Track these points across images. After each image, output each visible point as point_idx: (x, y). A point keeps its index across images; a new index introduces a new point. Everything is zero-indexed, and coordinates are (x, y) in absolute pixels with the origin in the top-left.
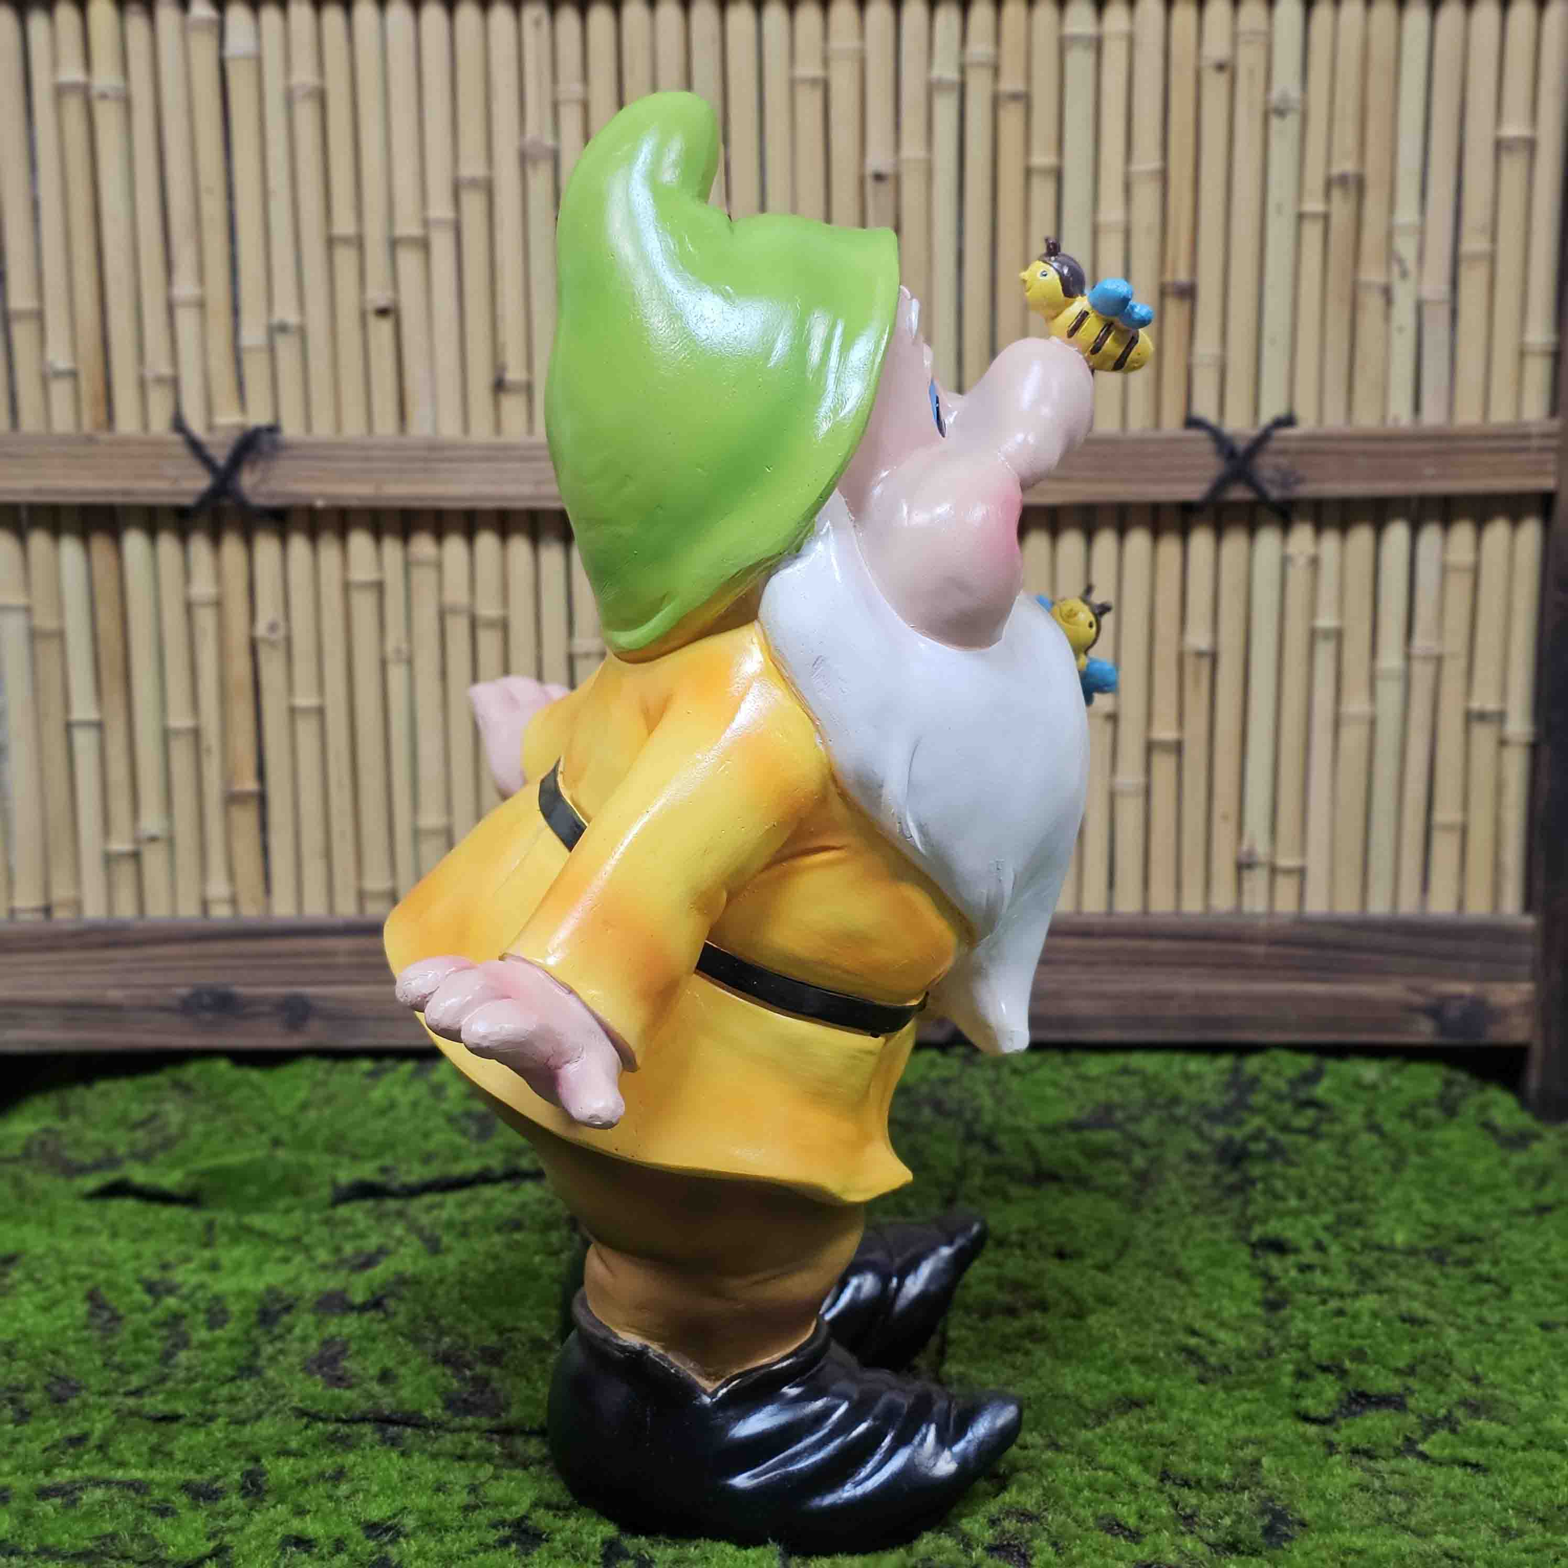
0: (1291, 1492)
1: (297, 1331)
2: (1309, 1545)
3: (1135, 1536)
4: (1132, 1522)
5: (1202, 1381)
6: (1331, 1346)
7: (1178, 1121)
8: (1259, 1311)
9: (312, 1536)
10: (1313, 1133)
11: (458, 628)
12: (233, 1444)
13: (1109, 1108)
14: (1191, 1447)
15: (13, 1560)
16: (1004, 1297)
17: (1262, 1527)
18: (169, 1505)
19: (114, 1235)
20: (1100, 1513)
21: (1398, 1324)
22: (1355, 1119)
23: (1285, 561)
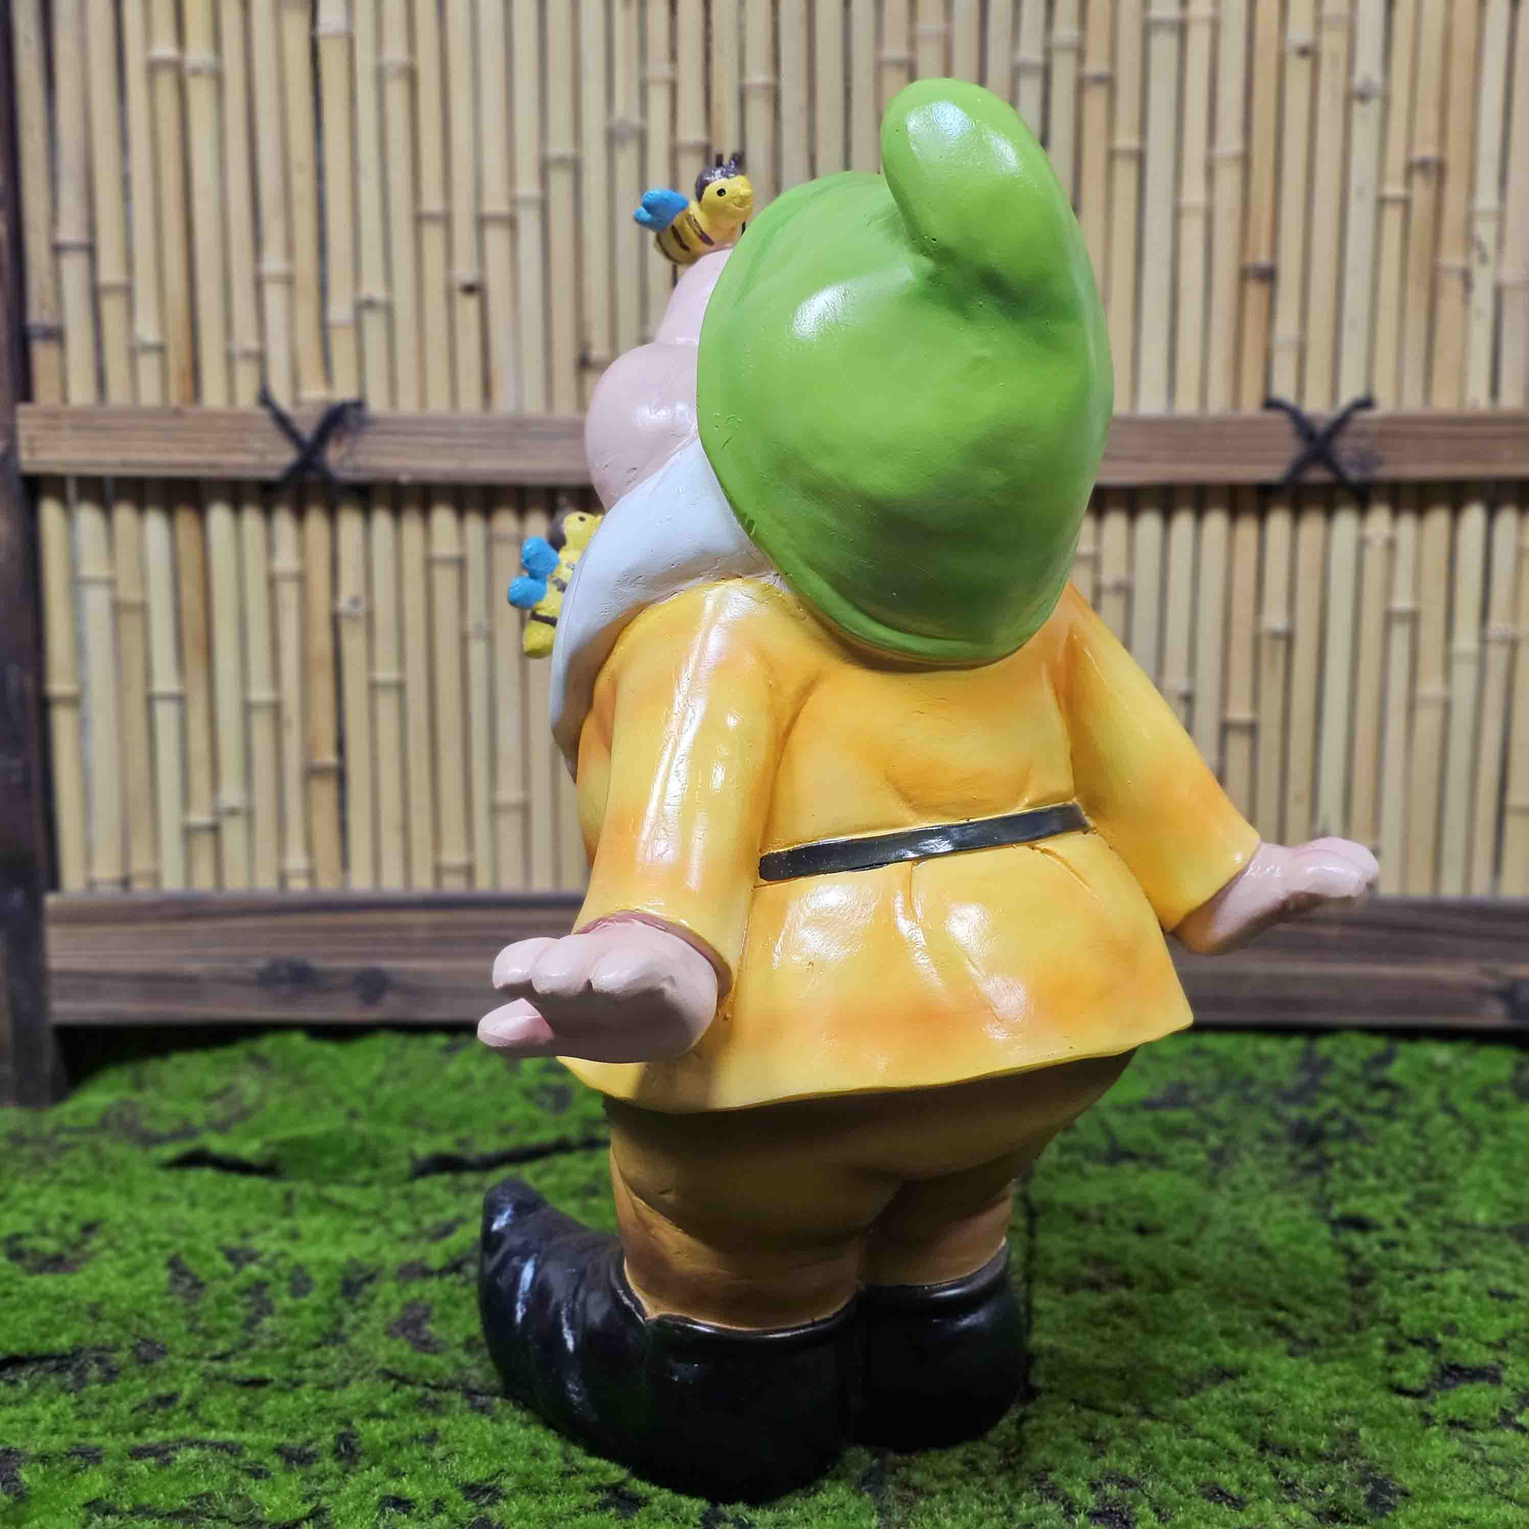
0: (1389, 1463)
1: (380, 1300)
2: (1413, 1513)
3: (1238, 1504)
4: (1235, 1489)
5: (1291, 1354)
6: (1423, 1319)
7: (1250, 1101)
8: (1345, 1286)
9: (410, 1496)
10: (1388, 1113)
12: (321, 1409)
13: (1183, 1088)
14: (1288, 1419)
15: (109, 1518)
16: (1088, 1272)
17: (1366, 1496)
18: (262, 1467)
19: (193, 1204)
20: (1201, 1480)
21: (1486, 1299)
22: (1429, 1099)
23: (1362, 544)
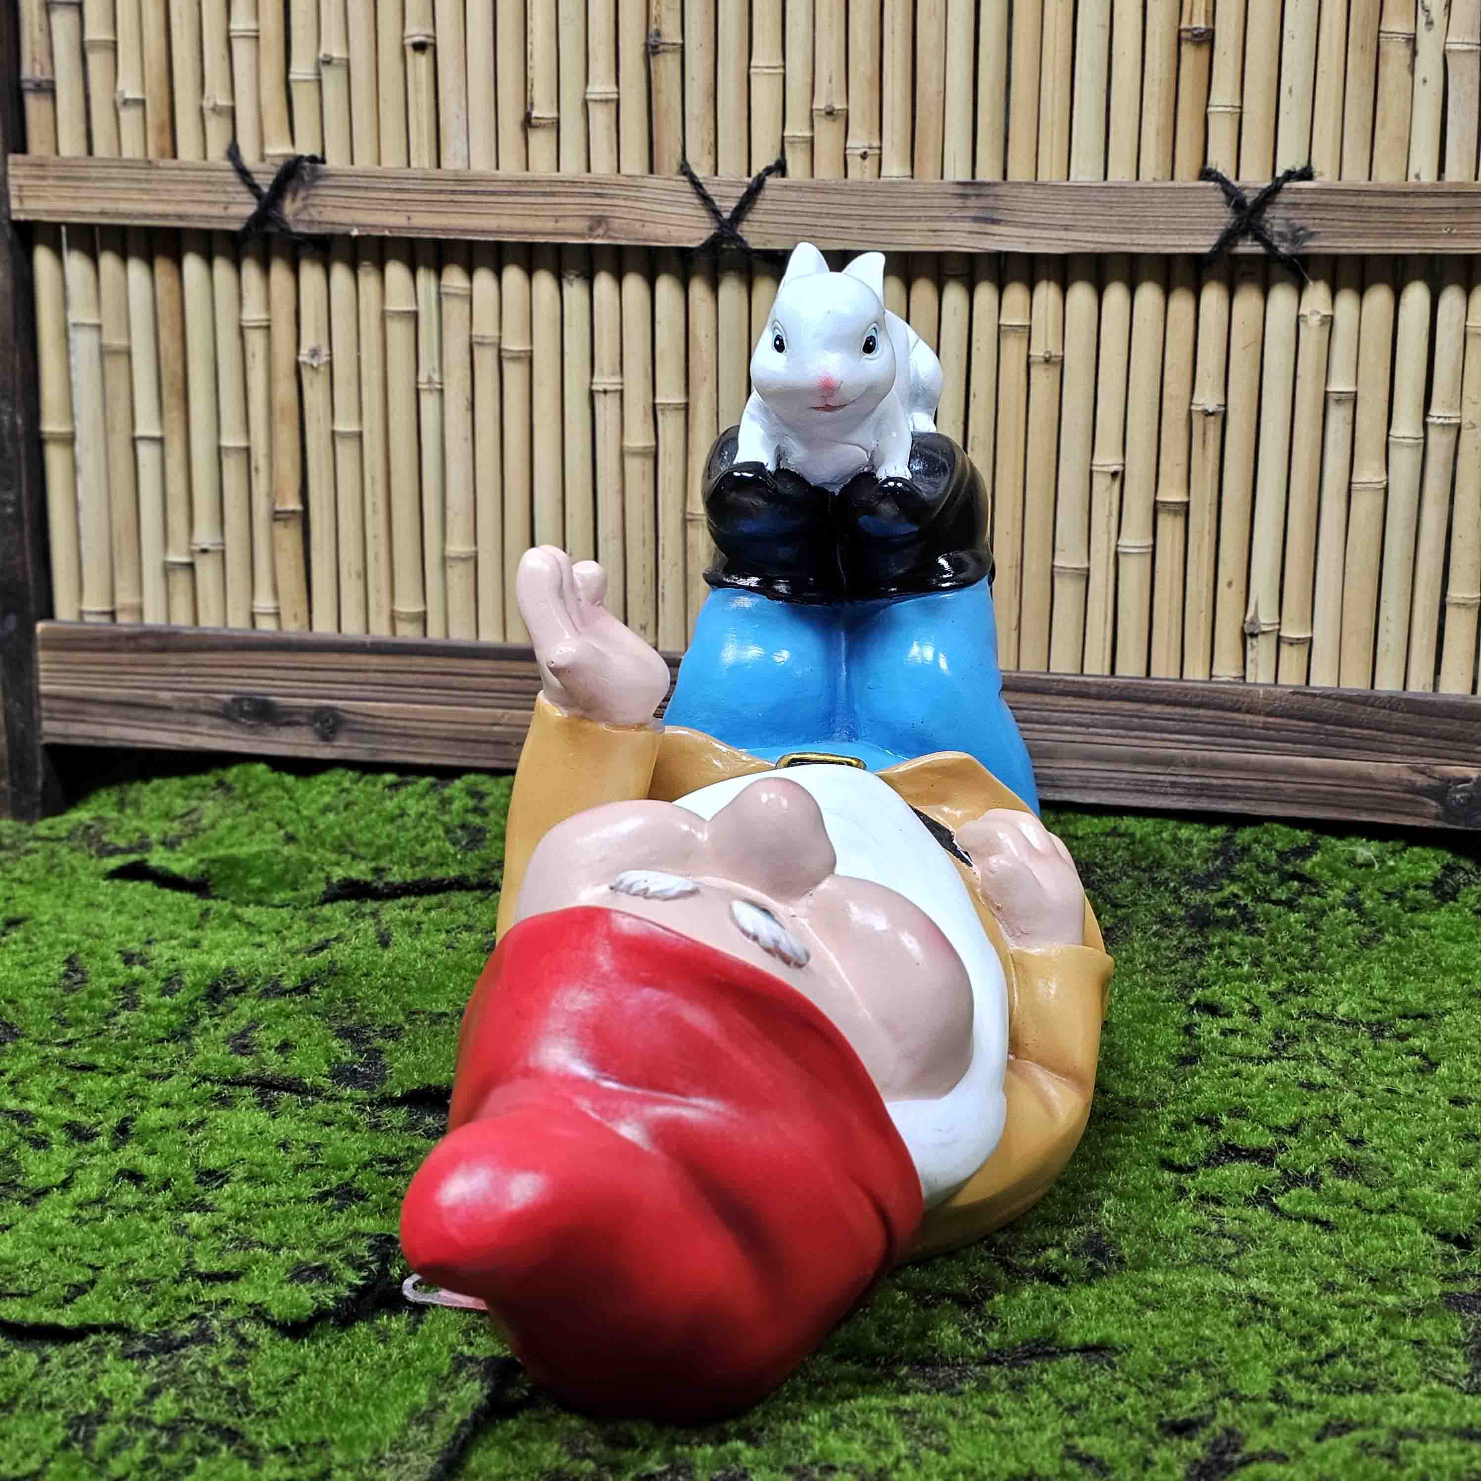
0: (1122, 1230)
6: (1216, 1101)
8: (1169, 1064)
9: (149, 1173)
11: (486, 360)
18: (46, 1138)
19: (119, 912)
21: (1294, 1088)
22: (1338, 894)
23: (1299, 320)
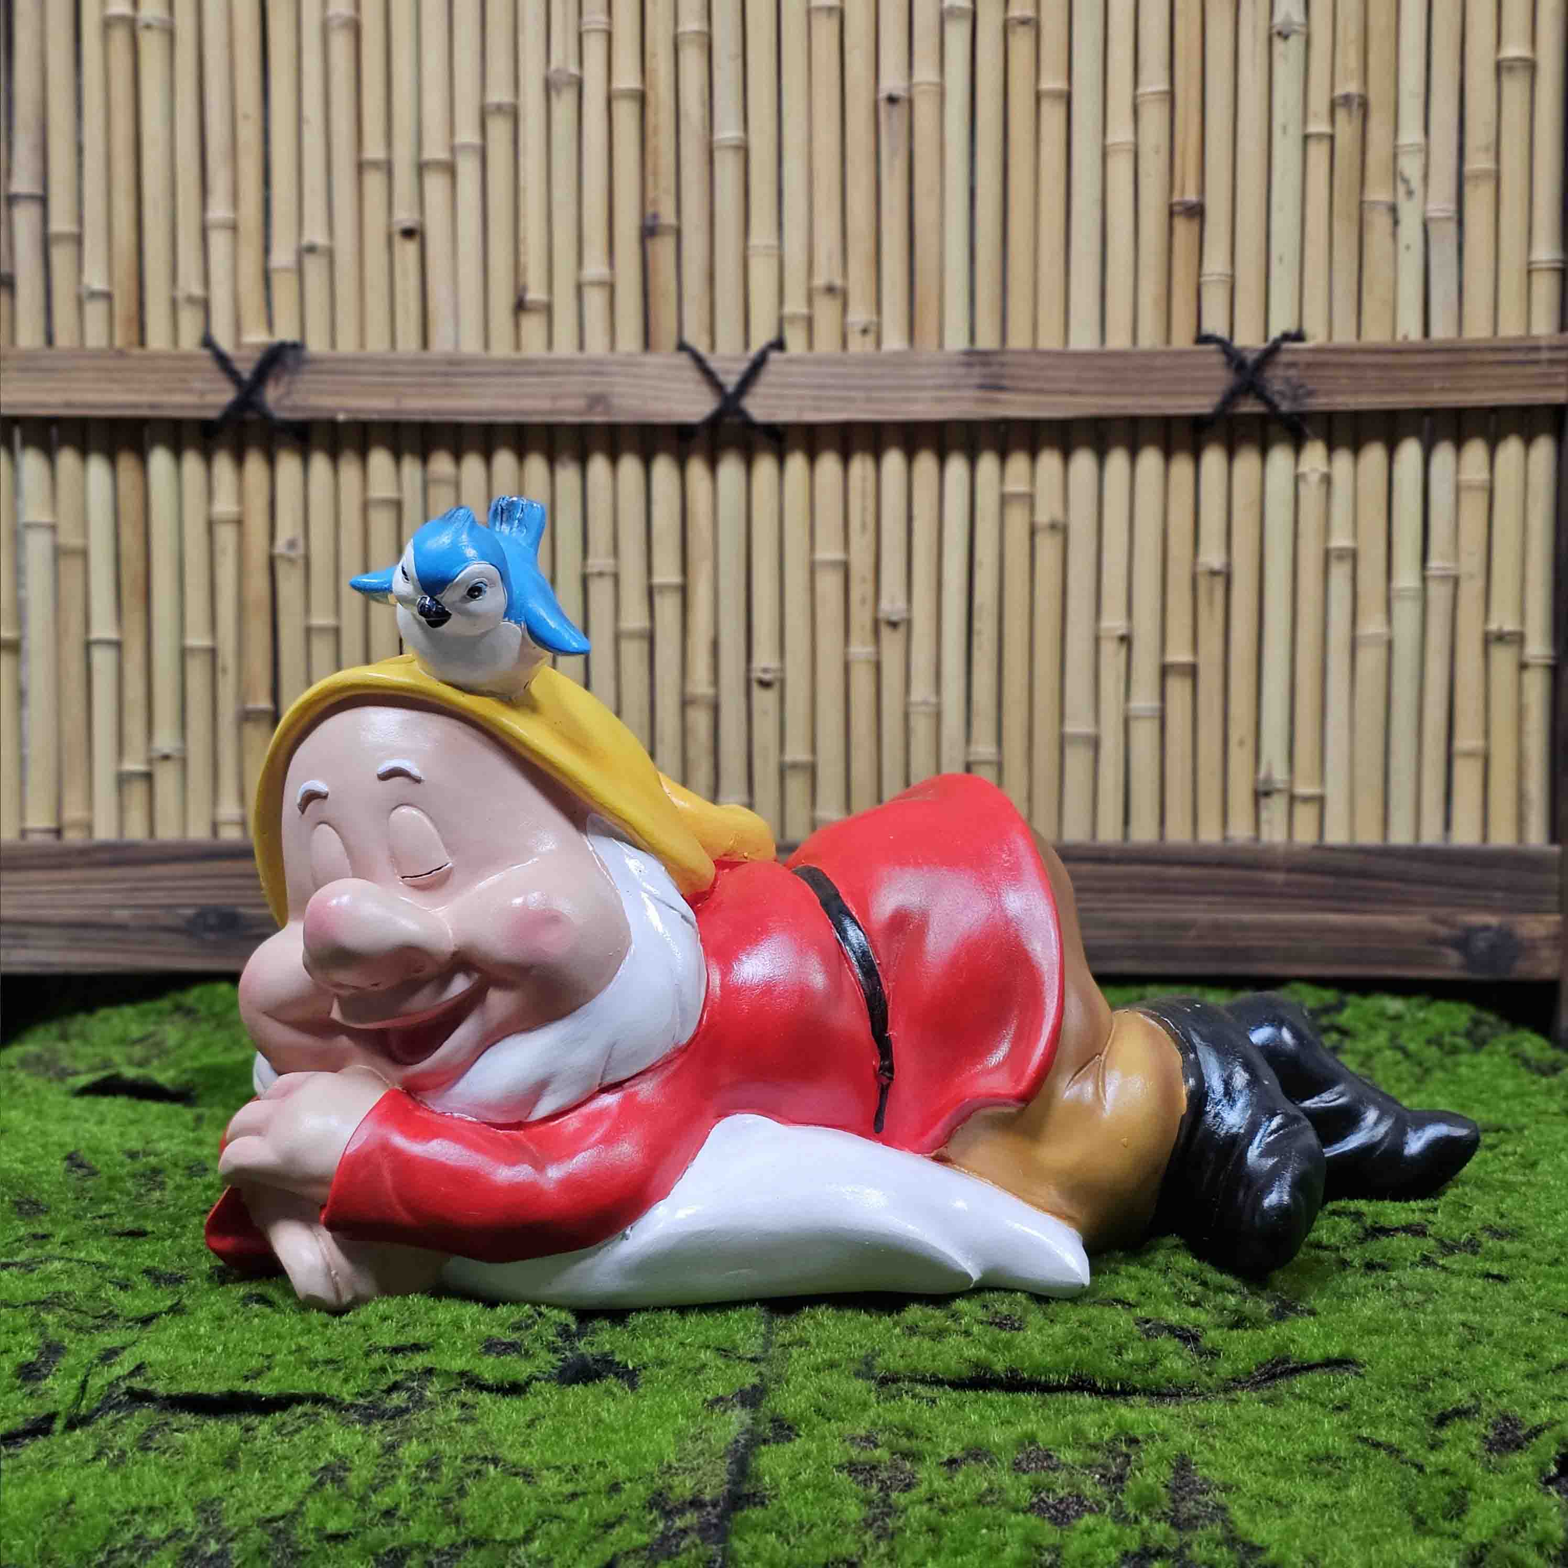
18: (129, 1282)
19: (102, 1122)
22: (1378, 1039)
23: (1298, 479)
